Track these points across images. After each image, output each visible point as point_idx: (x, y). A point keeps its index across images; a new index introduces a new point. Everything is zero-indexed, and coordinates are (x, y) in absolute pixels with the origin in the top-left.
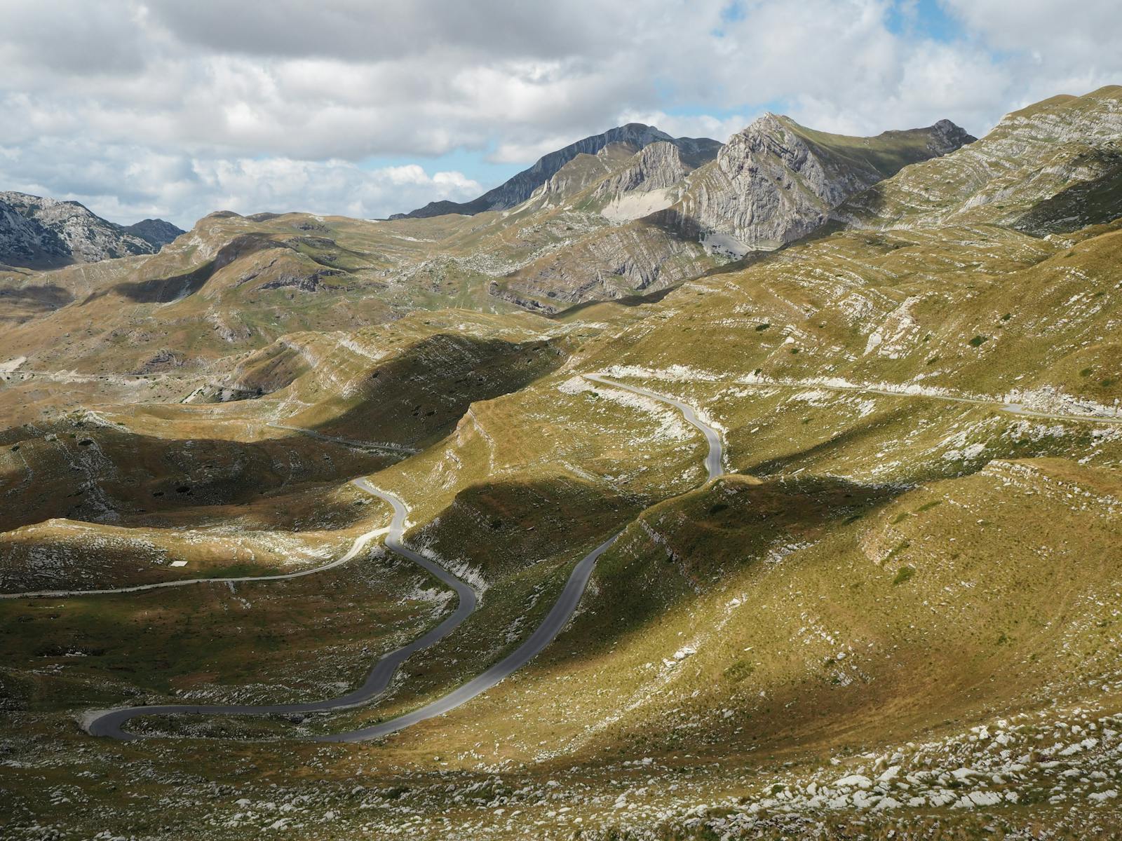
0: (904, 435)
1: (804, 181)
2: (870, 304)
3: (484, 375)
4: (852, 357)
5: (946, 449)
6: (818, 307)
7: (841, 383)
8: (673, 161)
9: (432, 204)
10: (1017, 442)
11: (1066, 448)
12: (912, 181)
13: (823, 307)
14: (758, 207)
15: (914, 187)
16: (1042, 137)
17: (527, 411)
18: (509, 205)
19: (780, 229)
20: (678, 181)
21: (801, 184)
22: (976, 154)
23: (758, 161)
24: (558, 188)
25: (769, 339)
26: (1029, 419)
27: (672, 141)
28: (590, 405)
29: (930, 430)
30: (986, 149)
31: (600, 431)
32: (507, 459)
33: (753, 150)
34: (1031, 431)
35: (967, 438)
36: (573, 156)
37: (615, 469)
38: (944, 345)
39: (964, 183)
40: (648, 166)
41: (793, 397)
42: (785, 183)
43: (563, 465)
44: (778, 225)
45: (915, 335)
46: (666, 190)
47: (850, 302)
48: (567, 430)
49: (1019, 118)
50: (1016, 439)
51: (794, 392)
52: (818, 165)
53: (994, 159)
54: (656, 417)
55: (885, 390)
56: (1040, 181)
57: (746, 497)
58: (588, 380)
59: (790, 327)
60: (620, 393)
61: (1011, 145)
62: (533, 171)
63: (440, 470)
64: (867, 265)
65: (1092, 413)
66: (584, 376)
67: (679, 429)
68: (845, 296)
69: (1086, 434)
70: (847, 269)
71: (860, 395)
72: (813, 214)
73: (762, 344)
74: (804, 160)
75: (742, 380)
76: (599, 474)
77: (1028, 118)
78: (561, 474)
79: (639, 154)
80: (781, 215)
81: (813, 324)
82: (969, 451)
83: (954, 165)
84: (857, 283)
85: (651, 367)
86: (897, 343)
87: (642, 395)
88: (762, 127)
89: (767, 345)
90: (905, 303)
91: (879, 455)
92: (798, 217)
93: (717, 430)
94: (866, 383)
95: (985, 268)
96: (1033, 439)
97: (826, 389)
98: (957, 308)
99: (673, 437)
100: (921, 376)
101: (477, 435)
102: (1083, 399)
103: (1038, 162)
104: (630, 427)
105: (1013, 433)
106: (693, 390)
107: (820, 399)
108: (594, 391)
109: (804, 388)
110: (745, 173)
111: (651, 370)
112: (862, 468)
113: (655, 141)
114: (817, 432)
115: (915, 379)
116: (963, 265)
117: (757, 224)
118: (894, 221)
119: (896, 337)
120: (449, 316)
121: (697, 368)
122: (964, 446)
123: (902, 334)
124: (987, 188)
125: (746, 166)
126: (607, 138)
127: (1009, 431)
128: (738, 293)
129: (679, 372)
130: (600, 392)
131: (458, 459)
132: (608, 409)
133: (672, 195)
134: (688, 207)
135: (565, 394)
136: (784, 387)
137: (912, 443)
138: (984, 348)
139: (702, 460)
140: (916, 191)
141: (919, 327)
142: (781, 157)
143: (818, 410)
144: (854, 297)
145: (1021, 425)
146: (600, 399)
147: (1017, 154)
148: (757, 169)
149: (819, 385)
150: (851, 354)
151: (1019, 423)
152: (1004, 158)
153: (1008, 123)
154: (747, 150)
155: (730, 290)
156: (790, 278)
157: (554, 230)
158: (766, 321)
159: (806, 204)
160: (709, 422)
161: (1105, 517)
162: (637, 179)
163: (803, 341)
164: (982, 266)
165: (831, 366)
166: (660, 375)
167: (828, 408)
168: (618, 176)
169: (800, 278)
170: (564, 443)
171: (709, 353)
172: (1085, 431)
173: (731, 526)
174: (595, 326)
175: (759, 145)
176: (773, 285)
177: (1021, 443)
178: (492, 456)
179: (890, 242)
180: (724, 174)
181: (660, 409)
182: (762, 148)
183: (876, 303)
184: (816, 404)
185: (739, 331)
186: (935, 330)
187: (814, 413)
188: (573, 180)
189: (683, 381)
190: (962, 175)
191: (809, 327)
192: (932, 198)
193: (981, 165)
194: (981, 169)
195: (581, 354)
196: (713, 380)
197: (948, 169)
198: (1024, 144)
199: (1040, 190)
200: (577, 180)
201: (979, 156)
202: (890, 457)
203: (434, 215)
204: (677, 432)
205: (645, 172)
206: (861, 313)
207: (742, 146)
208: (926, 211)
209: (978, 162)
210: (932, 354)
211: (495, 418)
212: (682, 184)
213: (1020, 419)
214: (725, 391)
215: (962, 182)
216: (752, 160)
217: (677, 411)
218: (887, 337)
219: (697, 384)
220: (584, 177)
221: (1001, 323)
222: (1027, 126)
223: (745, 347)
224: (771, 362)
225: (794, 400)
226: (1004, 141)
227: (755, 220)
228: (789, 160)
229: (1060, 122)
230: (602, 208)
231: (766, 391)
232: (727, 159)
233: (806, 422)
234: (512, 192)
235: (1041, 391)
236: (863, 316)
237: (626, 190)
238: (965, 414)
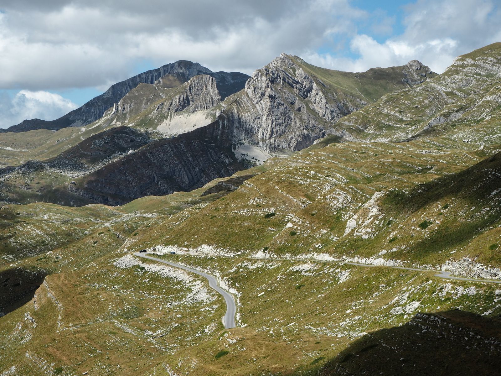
0: (368, 296)
1: (310, 105)
2: (349, 198)
3: (59, 254)
4: (335, 238)
5: (394, 306)
6: (311, 200)
7: (326, 257)
8: (212, 90)
9: (25, 122)
10: (443, 299)
11: (476, 304)
12: (390, 105)
13: (314, 200)
14: (276, 125)
15: (391, 110)
16: (484, 74)
17: (89, 282)
18: (86, 122)
19: (293, 141)
20: (215, 104)
21: (308, 108)
22: (436, 86)
23: (276, 90)
24: (124, 109)
25: (274, 225)
26: (451, 282)
27: (211, 74)
28: (138, 276)
29: (388, 291)
30: (443, 82)
31: (145, 297)
32: (71, 319)
33: (272, 81)
34: (453, 292)
35: (408, 297)
36: (136, 85)
37: (154, 325)
38: (401, 228)
39: (427, 108)
40: (193, 93)
41: (291, 268)
42: (297, 106)
43: (114, 323)
44: (292, 138)
45: (381, 220)
46: (206, 111)
47: (334, 196)
48: (118, 296)
49: (467, 60)
50: (443, 297)
51: (292, 265)
52: (321, 93)
53: (449, 90)
54: (188, 285)
55: (358, 262)
56: (482, 106)
57: (243, 345)
58: (137, 257)
59: (290, 215)
60: (161, 267)
61: (462, 79)
62: (105, 97)
63: (20, 328)
64: (349, 168)
65: (497, 277)
66: (134, 254)
67: (205, 294)
68: (331, 192)
69: (491, 293)
70: (334, 171)
71: (340, 266)
72: (317, 131)
73: (269, 228)
74: (310, 90)
75: (254, 256)
76: (141, 330)
77: (474, 59)
78: (111, 330)
79: (186, 83)
80: (293, 131)
81: (307, 213)
82: (409, 307)
83: (420, 94)
84: (341, 181)
85: (185, 246)
86: (367, 226)
87: (178, 268)
88: (279, 64)
89: (273, 229)
90: (373, 197)
91: (348, 312)
92: (306, 132)
93: (234, 294)
94: (344, 257)
95: (435, 170)
96: (454, 297)
97: (315, 262)
98: (412, 200)
99: (200, 300)
100: (384, 252)
101: (49, 301)
102: (490, 267)
103: (481, 92)
104: (168, 293)
105: (440, 293)
106: (217, 264)
107: (310, 270)
108: (142, 265)
109: (299, 262)
110: (267, 99)
111: (186, 249)
112: (335, 322)
113: (198, 74)
114: (307, 295)
115: (380, 254)
116: (420, 168)
117: (276, 138)
118: (377, 135)
119: (367, 222)
120: (36, 208)
121: (220, 247)
122: (406, 304)
123: (371, 219)
124: (444, 111)
125: (267, 93)
126: (162, 71)
127: (438, 292)
128: (252, 189)
129: (207, 250)
130: (146, 266)
131: (34, 320)
132: (151, 279)
133: (211, 115)
134: (223, 124)
135: (119, 268)
136: (284, 261)
137: (373, 302)
138: (429, 230)
139: (220, 318)
140: (392, 113)
141: (384, 214)
142: (293, 87)
143: (308, 278)
144: (337, 192)
145: (446, 287)
146: (146, 272)
147: (466, 86)
148: (275, 96)
149: (311, 259)
150: (334, 235)
151: (444, 285)
152: (457, 89)
153: (459, 63)
154: (268, 81)
155: (247, 187)
156: (291, 178)
157: (121, 142)
158: (273, 210)
159: (312, 122)
160: (227, 289)
161: (488, 354)
162: (184, 103)
163: (299, 225)
164: (433, 169)
165: (320, 244)
166: (192, 252)
167: (316, 277)
168: (170, 101)
169: (299, 178)
170: (116, 306)
171: (230, 236)
172: (490, 291)
173: (229, 367)
174: (148, 215)
175: (277, 78)
176: (278, 183)
177: (445, 300)
178: (60, 317)
179: (371, 151)
180: (251, 99)
181: (191, 279)
182: (279, 80)
183: (353, 197)
184: (307, 273)
185: (252, 218)
186: (395, 217)
187: (305, 281)
188: (136, 103)
189: (209, 257)
190: (426, 101)
191: (304, 215)
192: (404, 119)
193: (440, 94)
194: (440, 97)
195: (135, 237)
196: (232, 256)
197: (416, 97)
198: (471, 79)
199: (482, 113)
200: (138, 104)
201: (438, 87)
202: (355, 313)
203: (27, 130)
204: (203, 296)
205: (190, 97)
206: (342, 204)
207: (264, 78)
208: (400, 128)
209: (438, 92)
210: (392, 235)
211: (64, 287)
212: (219, 106)
213: (446, 282)
214: (240, 264)
215: (426, 107)
216: (271, 89)
217: (204, 280)
218: (360, 223)
219: (220, 259)
220: (144, 101)
221: (442, 211)
222: (473, 65)
223: (257, 231)
224: (276, 242)
225: (291, 271)
226: (457, 76)
227: (275, 135)
228: (299, 89)
229: (497, 63)
230: (157, 125)
231: (271, 264)
232: (253, 88)
233: (299, 287)
234: (88, 112)
235: (462, 261)
236: (345, 206)
237: (176, 111)
238: (413, 279)
